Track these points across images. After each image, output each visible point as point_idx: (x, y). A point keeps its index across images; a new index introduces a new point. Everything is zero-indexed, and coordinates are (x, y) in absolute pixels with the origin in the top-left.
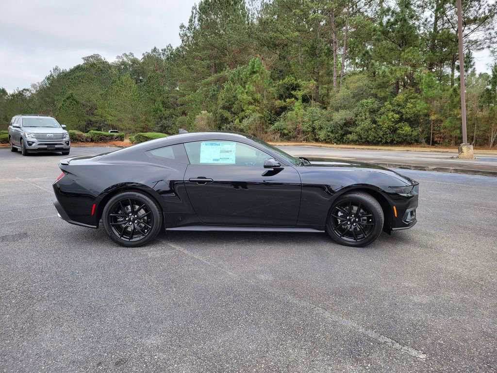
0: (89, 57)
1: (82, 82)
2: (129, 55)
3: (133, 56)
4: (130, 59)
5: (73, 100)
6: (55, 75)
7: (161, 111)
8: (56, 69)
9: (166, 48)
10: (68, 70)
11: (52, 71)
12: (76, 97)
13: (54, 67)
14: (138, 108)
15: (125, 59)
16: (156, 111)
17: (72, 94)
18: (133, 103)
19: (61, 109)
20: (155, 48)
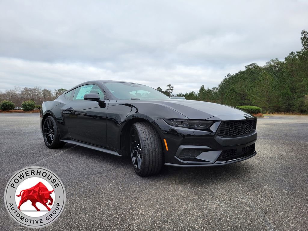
0: (249, 65)
1: (240, 80)
2: (275, 60)
3: (278, 60)
4: (275, 63)
5: (233, 91)
6: (228, 78)
7: (288, 94)
8: (229, 75)
9: (301, 51)
10: (234, 74)
11: (227, 76)
12: (235, 89)
13: (228, 74)
14: (272, 93)
15: (272, 63)
16: (284, 95)
17: (233, 88)
18: (269, 90)
19: (227, 97)
20: (292, 52)
